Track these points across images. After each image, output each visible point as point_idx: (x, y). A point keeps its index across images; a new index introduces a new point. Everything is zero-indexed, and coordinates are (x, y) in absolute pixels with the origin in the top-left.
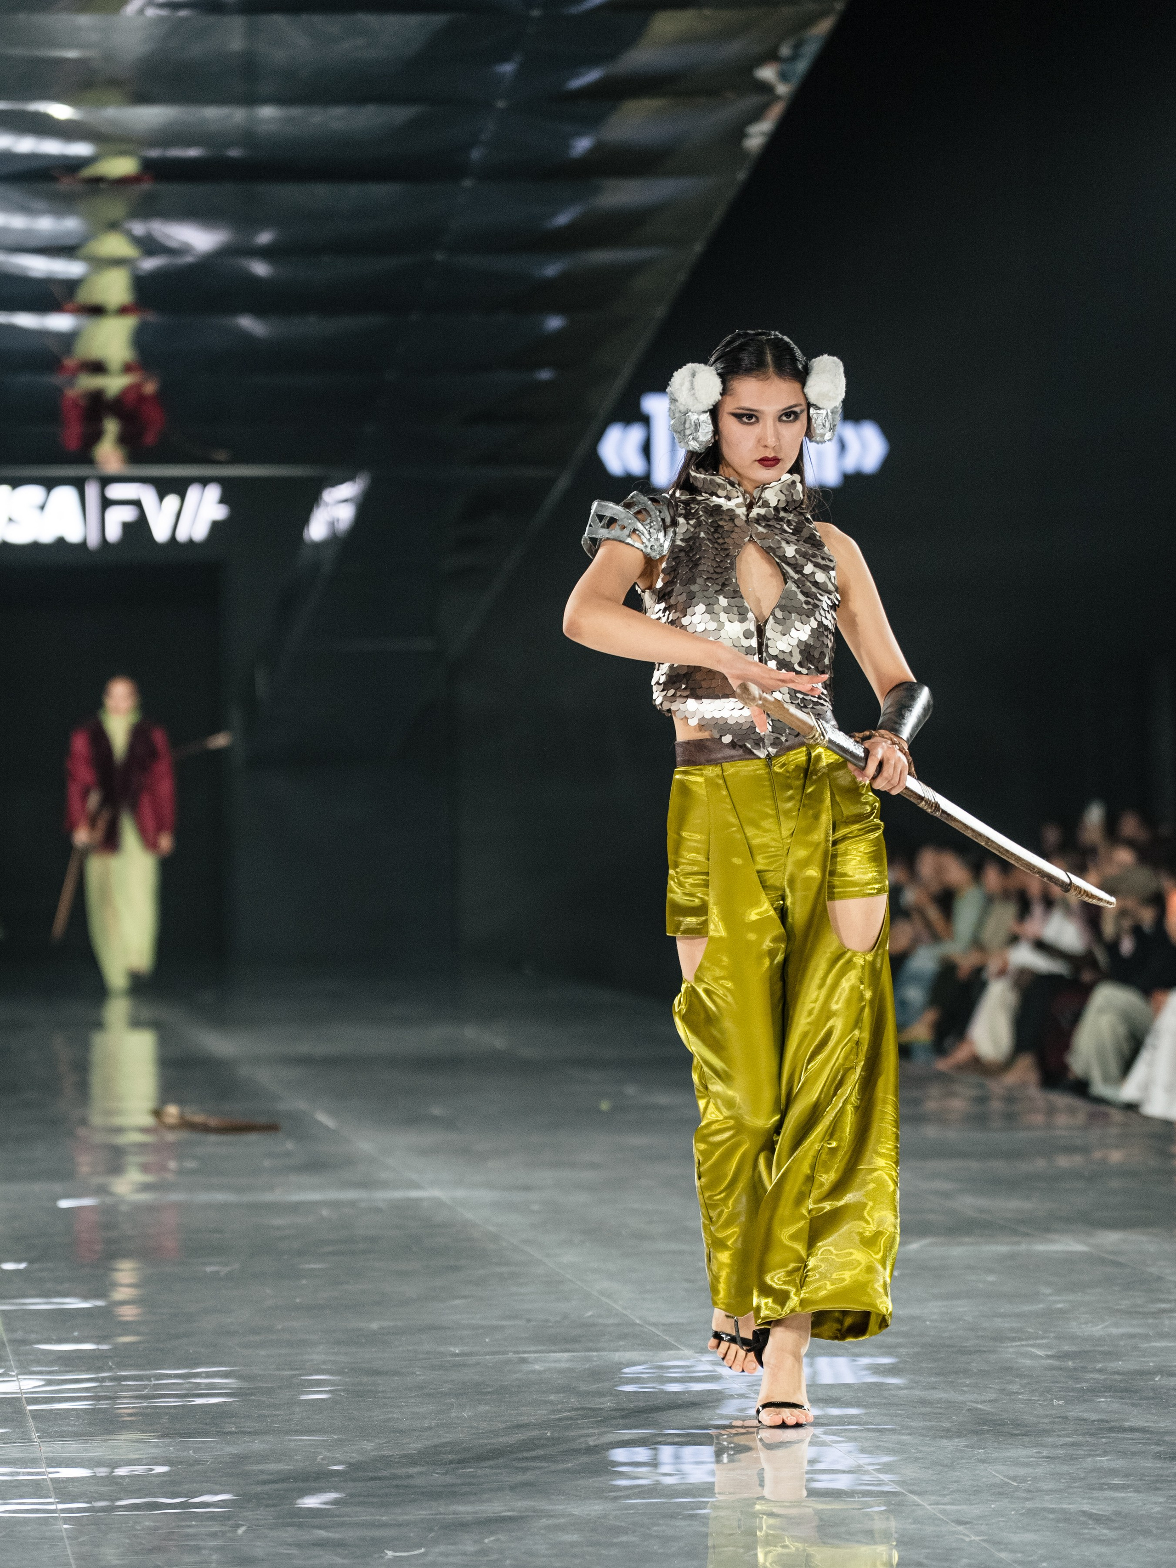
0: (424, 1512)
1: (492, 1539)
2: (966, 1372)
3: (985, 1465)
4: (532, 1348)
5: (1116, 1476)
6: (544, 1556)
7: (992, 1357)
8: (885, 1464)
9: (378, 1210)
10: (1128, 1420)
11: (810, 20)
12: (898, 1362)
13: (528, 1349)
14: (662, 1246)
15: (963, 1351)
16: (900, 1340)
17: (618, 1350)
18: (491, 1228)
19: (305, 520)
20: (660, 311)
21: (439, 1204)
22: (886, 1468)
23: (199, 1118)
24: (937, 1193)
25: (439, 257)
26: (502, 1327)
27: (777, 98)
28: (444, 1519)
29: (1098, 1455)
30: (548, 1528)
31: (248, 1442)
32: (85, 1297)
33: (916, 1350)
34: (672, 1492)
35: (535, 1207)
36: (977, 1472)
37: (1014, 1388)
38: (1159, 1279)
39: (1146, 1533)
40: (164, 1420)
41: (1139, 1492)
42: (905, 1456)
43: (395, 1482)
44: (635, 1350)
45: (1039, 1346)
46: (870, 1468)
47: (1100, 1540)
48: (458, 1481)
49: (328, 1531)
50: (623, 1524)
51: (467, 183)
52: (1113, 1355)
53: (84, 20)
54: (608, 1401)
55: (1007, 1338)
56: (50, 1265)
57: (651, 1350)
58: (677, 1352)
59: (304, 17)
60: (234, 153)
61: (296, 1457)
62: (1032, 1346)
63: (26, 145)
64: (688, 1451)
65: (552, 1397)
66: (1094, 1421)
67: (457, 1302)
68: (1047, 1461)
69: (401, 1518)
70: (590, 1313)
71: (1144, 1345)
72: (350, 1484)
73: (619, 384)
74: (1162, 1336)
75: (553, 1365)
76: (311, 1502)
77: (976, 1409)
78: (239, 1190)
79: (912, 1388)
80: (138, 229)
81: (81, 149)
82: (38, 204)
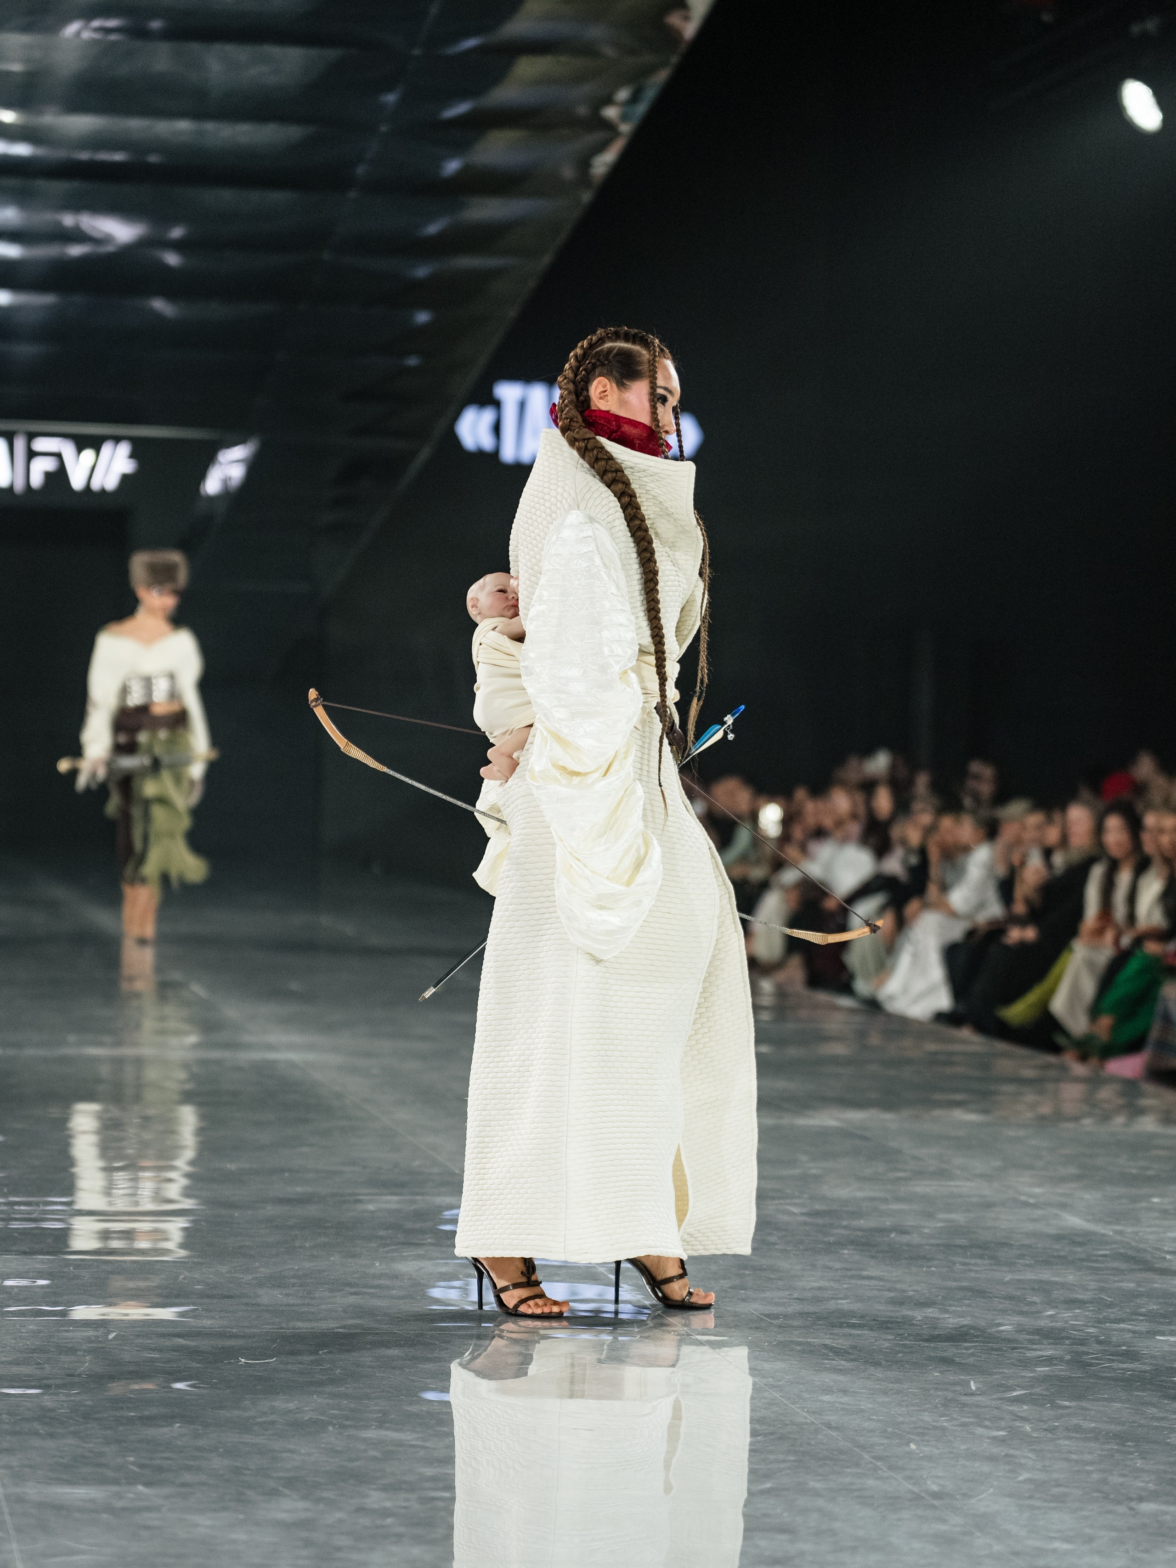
0: (268, 1327)
1: (325, 1351)
3: (745, 1303)
4: (368, 1191)
5: (854, 1317)
6: (369, 1367)
9: (240, 1069)
10: (866, 1270)
11: (649, 71)
13: (363, 1191)
18: (337, 1089)
19: (202, 476)
20: (512, 313)
21: (292, 1065)
25: (326, 256)
26: (341, 1173)
27: (618, 134)
28: (285, 1332)
29: (841, 1299)
30: (373, 1343)
35: (375, 1071)
36: (739, 1309)
37: (773, 1239)
38: (899, 1152)
39: (877, 1364)
40: (50, 1240)
41: (872, 1330)
43: (245, 1300)
45: (795, 1205)
47: (838, 1369)
48: (299, 1302)
49: (186, 1340)
50: (437, 1342)
51: (352, 194)
52: (857, 1214)
60: (153, 159)
61: (161, 1276)
62: (790, 1204)
65: (382, 1233)
66: (838, 1269)
67: (305, 1149)
68: (796, 1302)
69: (248, 1331)
70: (417, 1163)
71: (883, 1207)
72: (206, 1300)
73: (475, 373)
74: (898, 1199)
75: (384, 1206)
80: (68, 220)
81: (21, 150)
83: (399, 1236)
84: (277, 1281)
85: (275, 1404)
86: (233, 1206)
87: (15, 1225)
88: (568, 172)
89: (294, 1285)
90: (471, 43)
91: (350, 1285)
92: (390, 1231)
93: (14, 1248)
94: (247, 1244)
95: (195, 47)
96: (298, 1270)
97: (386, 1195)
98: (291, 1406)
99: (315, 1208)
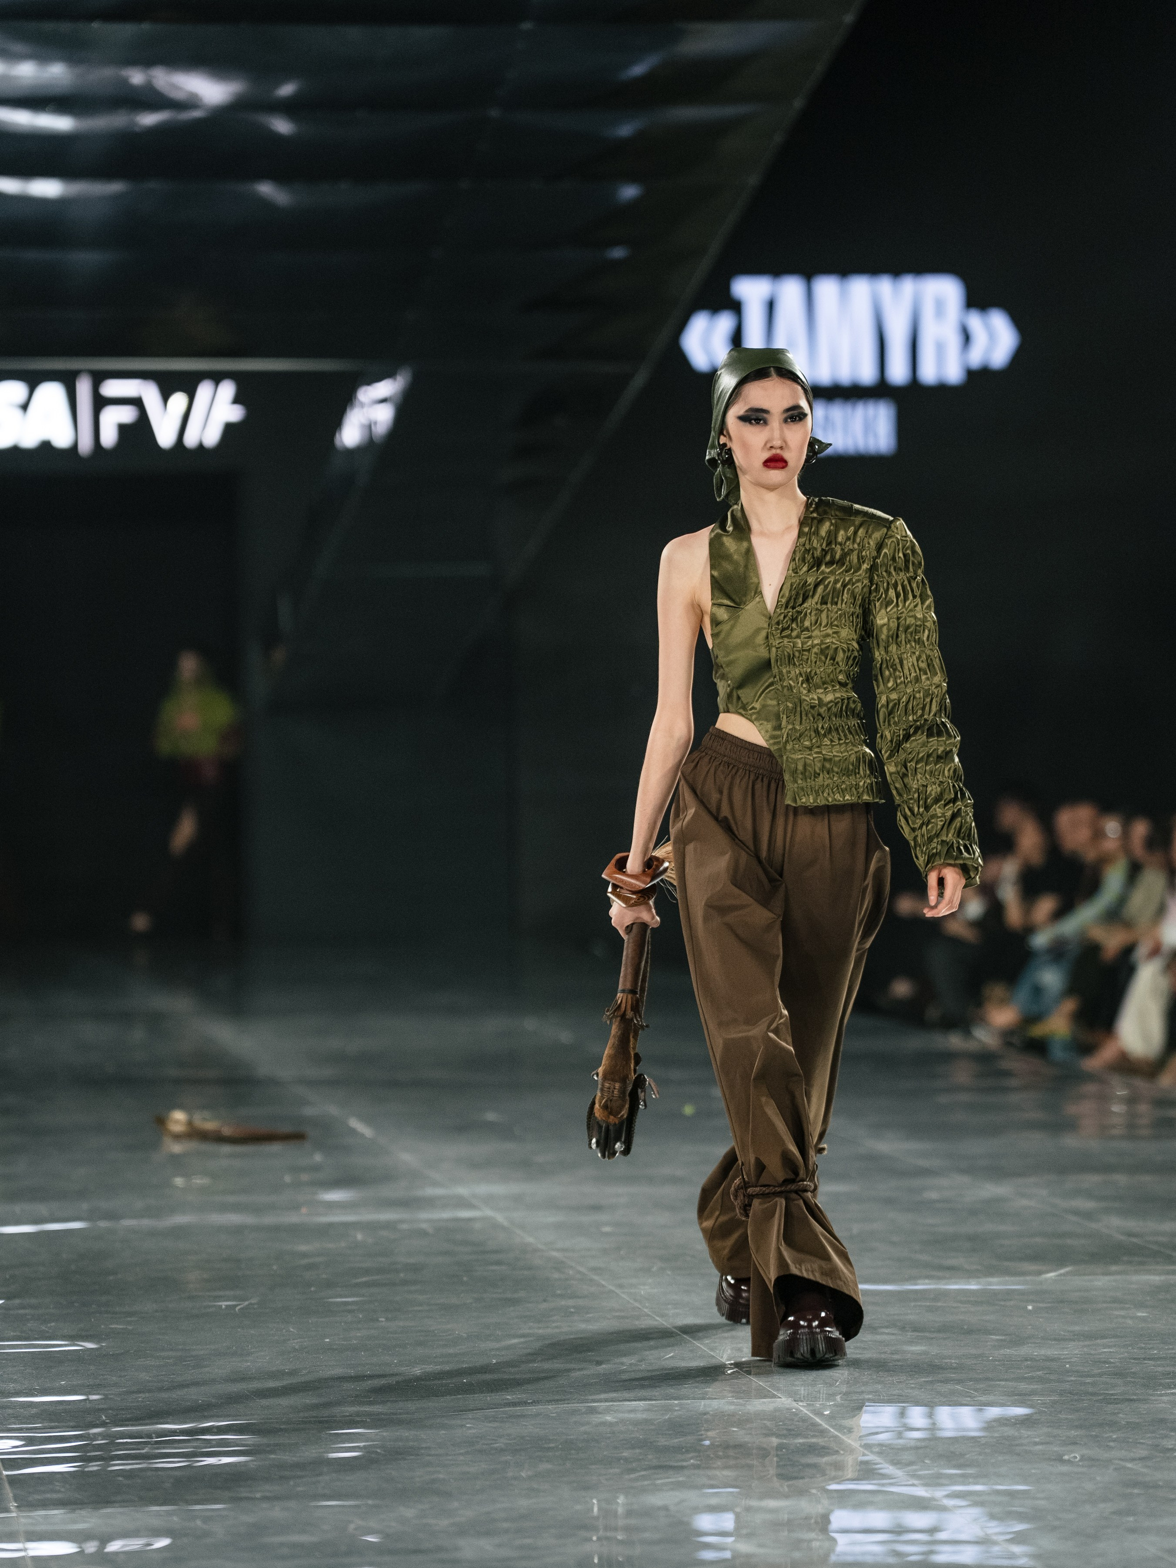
2: (1113, 1425)
3: (1135, 1535)
4: (602, 1396)
7: (1143, 1407)
8: (1017, 1533)
9: (423, 1234)
12: (1036, 1413)
13: (597, 1397)
15: (1109, 1400)
17: (703, 1399)
18: (556, 1254)
19: (337, 423)
20: (753, 180)
22: (1018, 1538)
23: (210, 1125)
24: (1076, 1212)
25: (494, 113)
31: (267, 1509)
32: (73, 1338)
33: (1055, 1398)
35: (607, 1229)
42: (1041, 1523)
43: (442, 1556)
46: (1000, 1538)
51: (527, 26)
54: (692, 1458)
55: (1161, 1384)
56: (33, 1301)
57: (742, 1398)
61: (323, 1527)
70: (670, 1354)
73: (705, 265)
75: (627, 1415)
77: (1124, 1468)
78: (257, 1210)
79: (1048, 1443)
80: (136, 77)
82: (18, 47)
83: (650, 1457)
84: (485, 1528)
87: (117, 1466)
92: (637, 1451)
93: (119, 1498)
94: (441, 1476)
96: (512, 1510)
99: (533, 1422)
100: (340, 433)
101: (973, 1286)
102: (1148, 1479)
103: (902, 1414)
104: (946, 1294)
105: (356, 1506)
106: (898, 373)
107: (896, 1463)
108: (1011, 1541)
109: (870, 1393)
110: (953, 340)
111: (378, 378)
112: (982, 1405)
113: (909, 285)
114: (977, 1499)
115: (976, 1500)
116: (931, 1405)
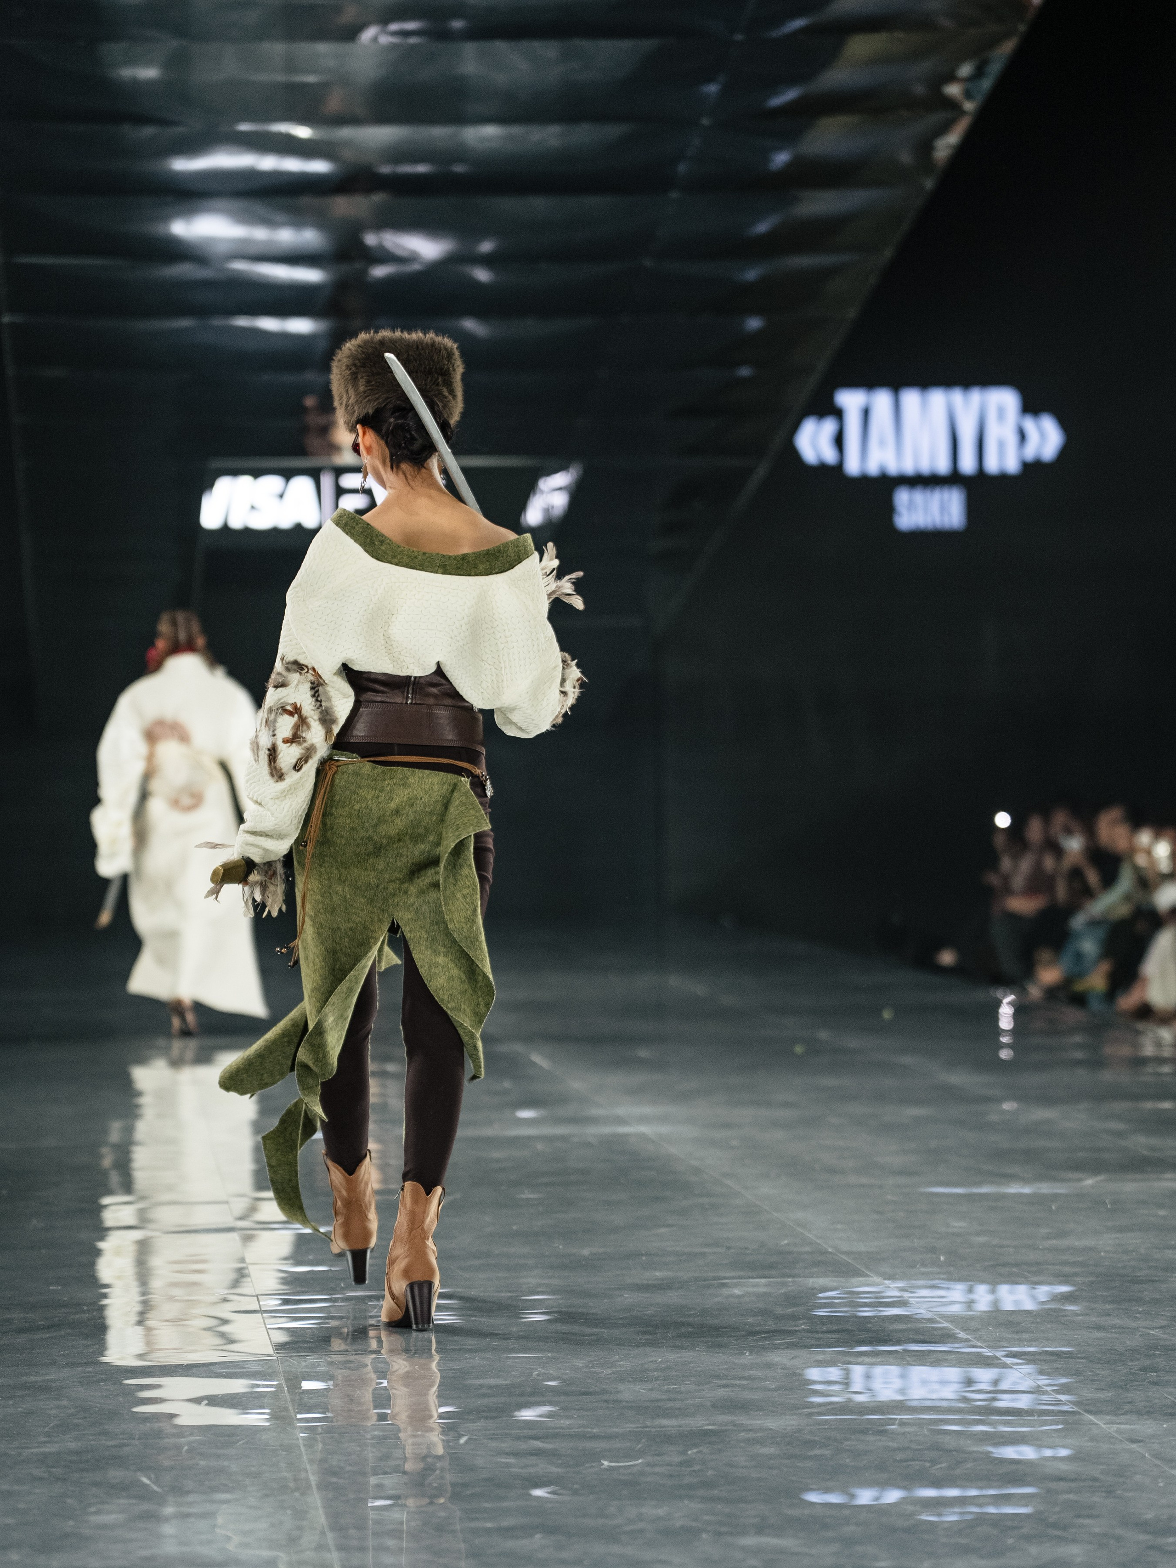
0: (631, 1426)
1: (695, 1451)
2: (1139, 1301)
3: (1157, 1387)
4: (733, 1274)
6: (743, 1467)
7: (1164, 1286)
8: (1062, 1385)
9: (589, 1145)
11: (995, 41)
12: (1076, 1290)
13: (728, 1274)
14: (852, 1179)
15: (1136, 1281)
16: (1076, 1270)
17: (812, 1277)
18: (694, 1163)
19: (523, 506)
20: (852, 313)
21: (643, 1137)
22: (1064, 1389)
24: (1110, 1132)
25: (648, 263)
26: (704, 1255)
27: (961, 112)
28: (650, 1431)
30: (747, 1441)
31: (469, 1358)
33: (1092, 1279)
34: (864, 1409)
35: (735, 1143)
36: (1150, 1394)
42: (1081, 1378)
43: (606, 1397)
44: (827, 1276)
46: (1049, 1389)
48: (663, 1397)
49: (543, 1442)
50: (816, 1438)
51: (674, 195)
53: (322, 48)
54: (803, 1324)
57: (843, 1277)
58: (867, 1279)
59: (525, 44)
60: (459, 168)
61: (513, 1373)
63: (268, 163)
64: (878, 1370)
65: (751, 1319)
67: (663, 1230)
69: (610, 1431)
70: (786, 1242)
72: (563, 1398)
73: (813, 380)
75: (751, 1290)
76: (528, 1414)
77: (1149, 1334)
79: (1087, 1314)
80: (373, 239)
81: (319, 166)
82: (279, 217)
83: (770, 1322)
84: (640, 1376)
85: (644, 1510)
86: (588, 1295)
88: (906, 157)
89: (657, 1379)
90: (798, 23)
91: (719, 1377)
95: (501, 46)
96: (660, 1362)
97: (753, 1278)
98: (661, 1512)
99: (677, 1294)
100: (525, 514)
101: (1027, 1190)
102: (1168, 1343)
103: (970, 1290)
104: (1005, 1196)
105: (539, 1358)
106: (968, 465)
107: (965, 1329)
108: (1057, 1392)
109: (944, 1273)
110: (1012, 439)
111: (556, 471)
112: (1035, 1283)
113: (976, 396)
114: (1032, 1357)
115: (1029, 1358)
116: (994, 1284)
